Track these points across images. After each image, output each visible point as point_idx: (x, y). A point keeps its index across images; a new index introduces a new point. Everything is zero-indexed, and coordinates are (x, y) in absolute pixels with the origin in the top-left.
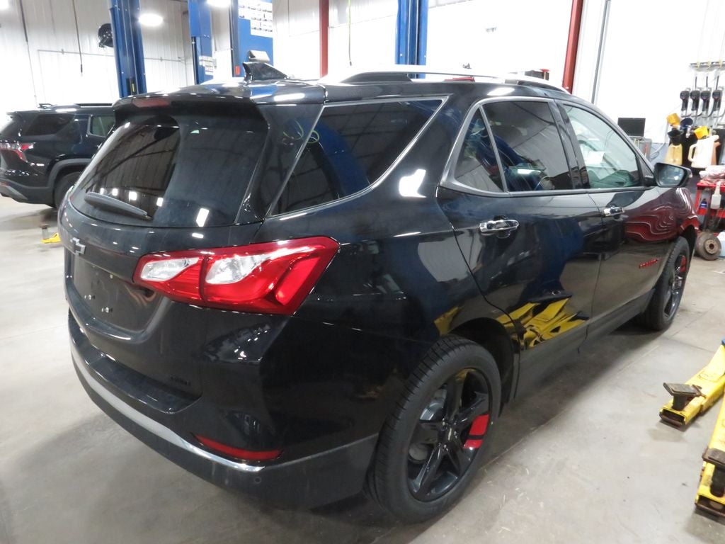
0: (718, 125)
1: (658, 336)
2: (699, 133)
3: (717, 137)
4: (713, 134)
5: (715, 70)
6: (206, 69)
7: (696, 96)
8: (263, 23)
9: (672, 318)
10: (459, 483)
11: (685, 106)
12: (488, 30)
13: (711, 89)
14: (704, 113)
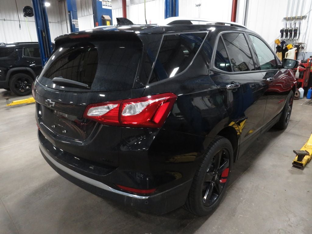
0: (296, 43)
1: (283, 132)
2: (289, 47)
3: (296, 48)
4: (294, 47)
5: (294, 20)
6: (76, 25)
7: (287, 31)
8: (107, 3)
9: (288, 124)
10: (219, 198)
11: (282, 36)
12: (197, 6)
13: (293, 28)
14: (290, 39)
